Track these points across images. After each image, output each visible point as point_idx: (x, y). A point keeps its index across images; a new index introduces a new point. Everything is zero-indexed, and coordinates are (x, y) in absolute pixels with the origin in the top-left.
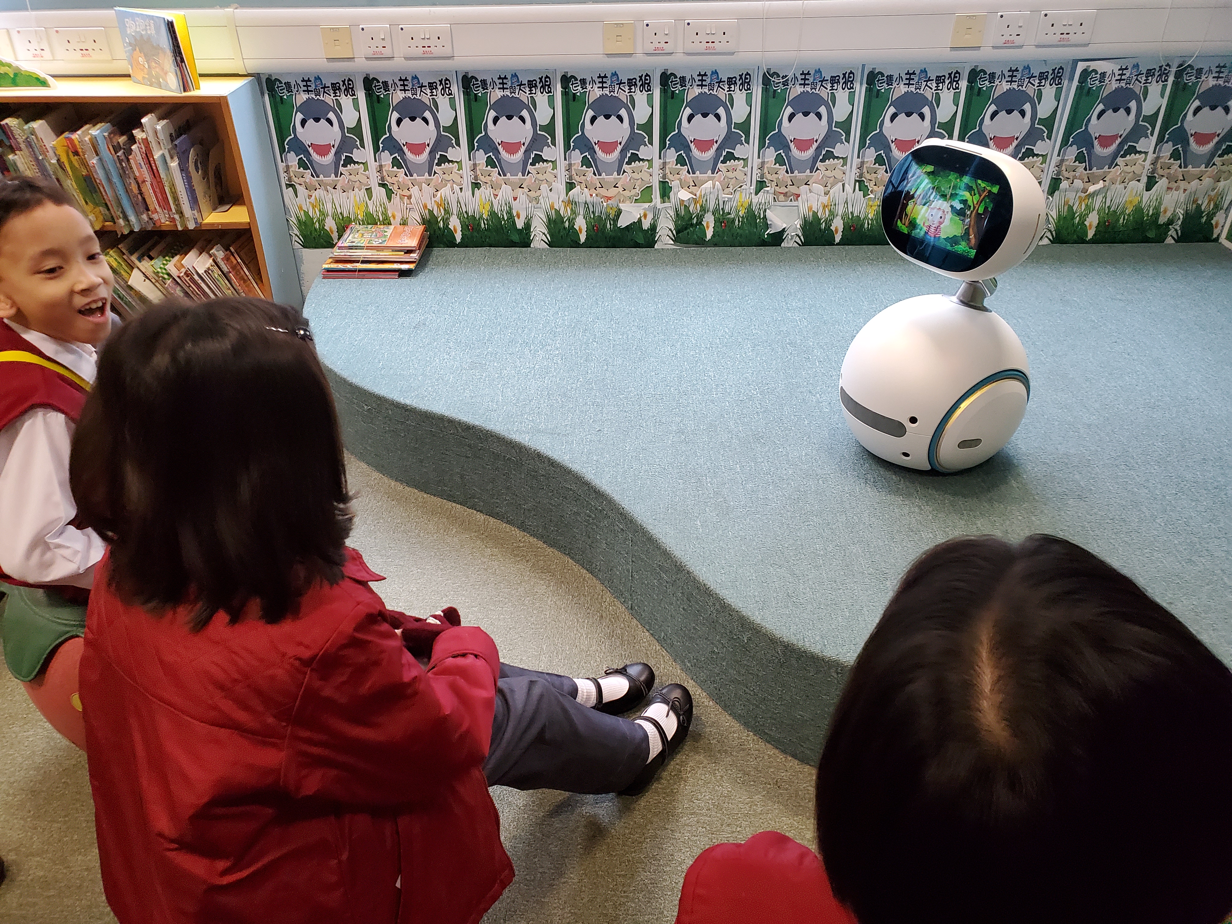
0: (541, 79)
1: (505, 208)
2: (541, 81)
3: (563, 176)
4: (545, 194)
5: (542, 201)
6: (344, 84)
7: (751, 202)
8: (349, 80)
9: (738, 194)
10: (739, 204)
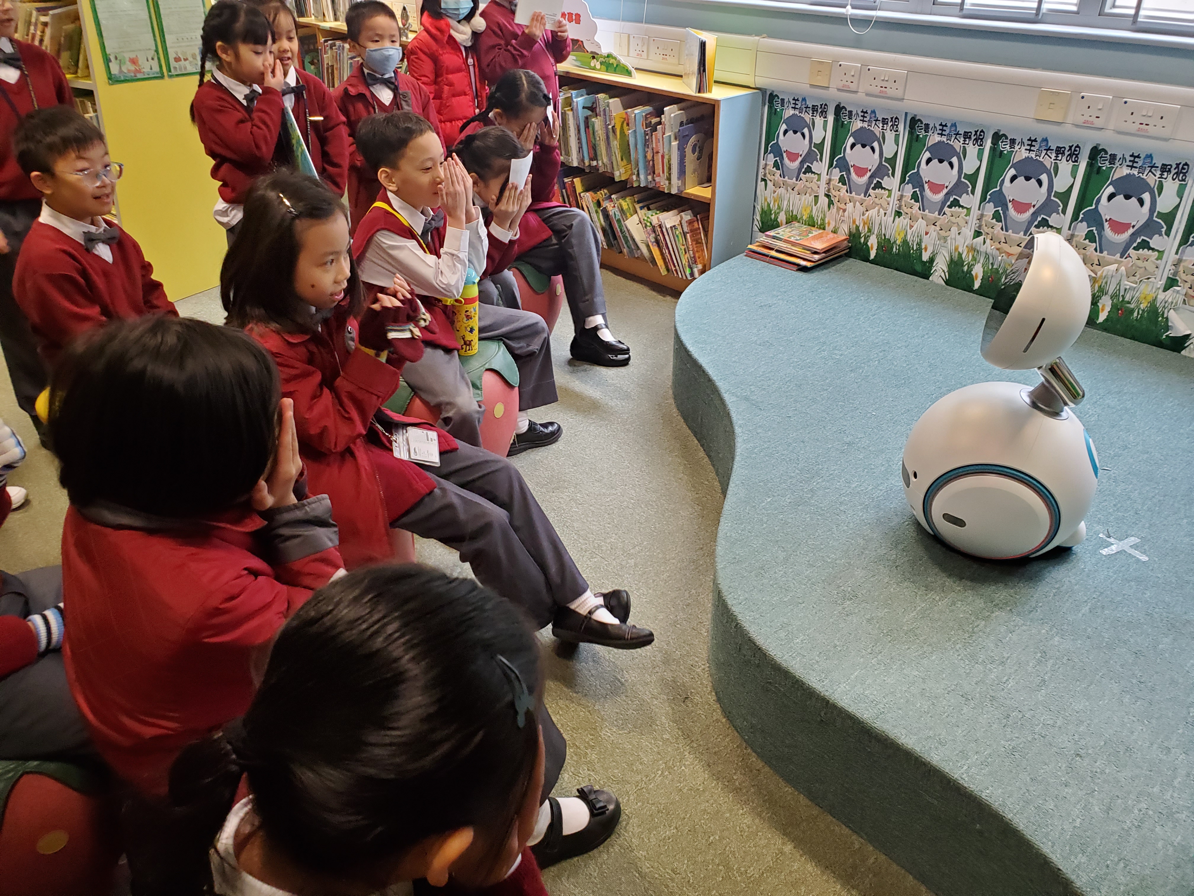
0: (976, 132)
1: (917, 240)
2: (976, 134)
3: (974, 224)
4: (953, 236)
5: (949, 241)
6: (821, 107)
7: (1156, 297)
8: (826, 105)
9: (1143, 286)
10: (1143, 296)
